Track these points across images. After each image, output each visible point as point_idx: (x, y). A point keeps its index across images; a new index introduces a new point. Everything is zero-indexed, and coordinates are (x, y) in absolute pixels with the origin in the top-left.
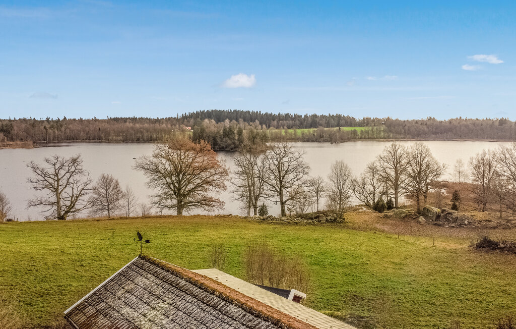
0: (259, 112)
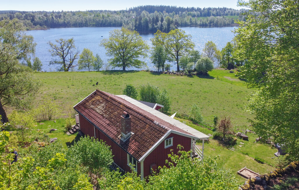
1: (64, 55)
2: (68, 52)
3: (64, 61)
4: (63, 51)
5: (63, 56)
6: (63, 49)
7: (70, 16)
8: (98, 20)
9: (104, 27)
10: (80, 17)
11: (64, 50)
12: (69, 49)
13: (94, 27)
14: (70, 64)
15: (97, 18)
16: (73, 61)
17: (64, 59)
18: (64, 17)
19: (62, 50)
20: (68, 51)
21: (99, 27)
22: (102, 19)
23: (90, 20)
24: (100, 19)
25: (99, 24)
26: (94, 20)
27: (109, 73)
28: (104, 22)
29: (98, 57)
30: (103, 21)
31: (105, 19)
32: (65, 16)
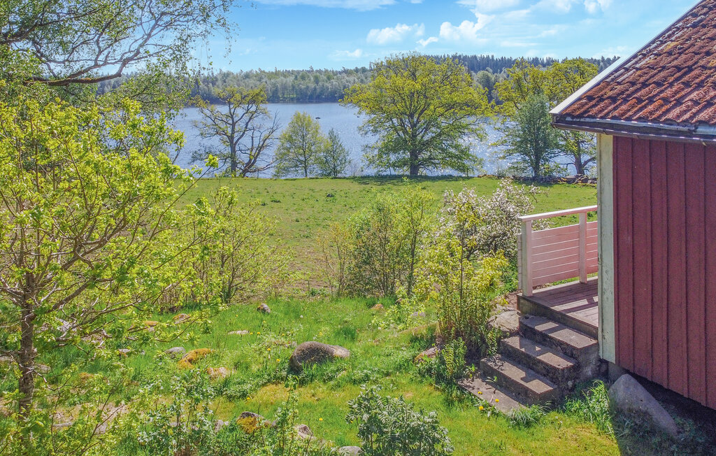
1: (236, 134)
2: (246, 127)
3: (233, 151)
4: (233, 125)
5: (231, 138)
6: (232, 118)
7: (238, 80)
8: (303, 87)
9: (317, 102)
10: (260, 81)
11: (236, 119)
12: (250, 119)
13: (294, 103)
14: (250, 160)
15: (302, 82)
16: (260, 151)
17: (233, 145)
18: (225, 82)
19: (231, 122)
20: (247, 124)
21: (306, 103)
22: (312, 86)
23: (285, 87)
24: (310, 85)
25: (306, 96)
26: (293, 87)
27: (377, 181)
28: (318, 91)
29: (333, 137)
30: (315, 89)
31: (320, 84)
32: (227, 80)
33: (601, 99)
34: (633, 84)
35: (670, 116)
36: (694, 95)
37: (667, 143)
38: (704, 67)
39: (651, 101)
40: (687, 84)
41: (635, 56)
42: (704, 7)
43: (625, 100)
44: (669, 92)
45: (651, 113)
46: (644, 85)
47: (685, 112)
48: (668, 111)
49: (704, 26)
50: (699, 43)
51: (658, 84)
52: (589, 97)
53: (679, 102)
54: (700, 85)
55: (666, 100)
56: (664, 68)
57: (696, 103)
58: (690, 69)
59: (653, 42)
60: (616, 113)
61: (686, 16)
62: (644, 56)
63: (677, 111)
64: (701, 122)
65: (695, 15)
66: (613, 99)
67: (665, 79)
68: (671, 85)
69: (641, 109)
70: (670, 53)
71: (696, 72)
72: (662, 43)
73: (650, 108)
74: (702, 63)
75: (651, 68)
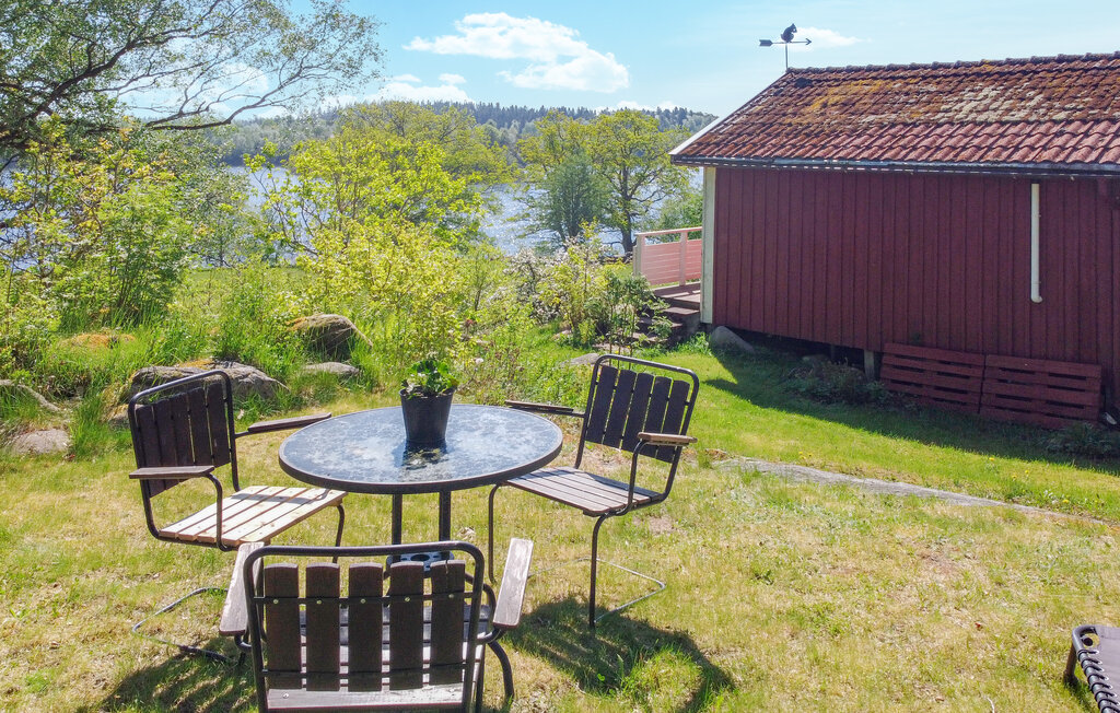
0: (495, 105)
33: (709, 145)
34: (731, 134)
35: (757, 154)
36: (773, 141)
37: (754, 169)
38: (781, 124)
39: (744, 145)
40: (769, 135)
41: (732, 115)
42: (784, 81)
43: (726, 145)
44: (756, 140)
45: (745, 152)
46: (739, 135)
47: (766, 152)
48: (756, 151)
49: (783, 95)
50: (779, 107)
51: (749, 134)
52: (699, 143)
53: (763, 146)
54: (778, 135)
55: (755, 145)
56: (753, 124)
57: (774, 146)
58: (772, 125)
59: (745, 106)
60: (720, 153)
61: (770, 87)
62: (739, 115)
63: (762, 151)
64: (776, 157)
65: (776, 87)
66: (717, 144)
67: (754, 131)
68: (758, 135)
69: (737, 150)
70: (757, 114)
71: (775, 127)
72: (752, 106)
73: (744, 149)
74: (779, 121)
75: (744, 123)
